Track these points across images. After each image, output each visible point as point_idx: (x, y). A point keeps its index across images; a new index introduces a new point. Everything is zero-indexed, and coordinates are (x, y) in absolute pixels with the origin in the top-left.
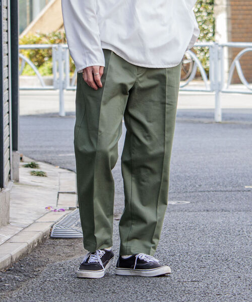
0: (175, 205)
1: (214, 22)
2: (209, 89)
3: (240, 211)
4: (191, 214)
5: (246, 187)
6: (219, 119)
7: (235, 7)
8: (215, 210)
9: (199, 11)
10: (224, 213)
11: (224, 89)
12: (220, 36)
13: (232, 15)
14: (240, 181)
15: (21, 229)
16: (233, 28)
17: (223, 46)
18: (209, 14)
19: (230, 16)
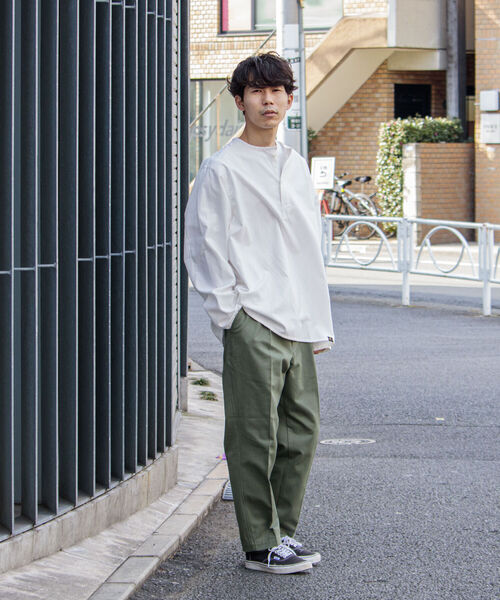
0: (359, 446)
1: (402, 176)
2: (396, 269)
3: (430, 458)
4: (376, 461)
5: (438, 419)
6: (406, 301)
7: (425, 160)
8: (403, 456)
9: (386, 164)
10: (413, 460)
11: (413, 270)
12: (409, 191)
13: (422, 168)
14: (431, 410)
15: (189, 491)
16: (423, 183)
17: (412, 222)
18: (397, 167)
19: (419, 170)
